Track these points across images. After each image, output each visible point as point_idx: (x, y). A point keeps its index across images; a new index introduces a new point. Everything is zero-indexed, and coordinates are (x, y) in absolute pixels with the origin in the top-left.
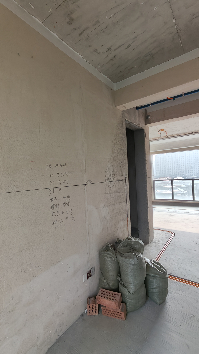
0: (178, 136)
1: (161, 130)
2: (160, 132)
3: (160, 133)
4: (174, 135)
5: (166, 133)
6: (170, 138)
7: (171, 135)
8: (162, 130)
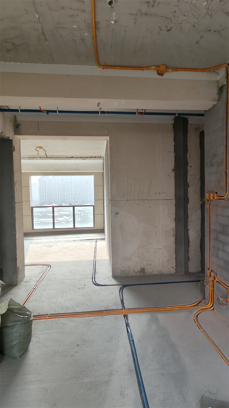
0: (59, 158)
1: (39, 147)
2: (38, 149)
3: (38, 151)
4: (54, 156)
5: (45, 152)
6: (50, 159)
7: (51, 156)
8: (41, 147)
